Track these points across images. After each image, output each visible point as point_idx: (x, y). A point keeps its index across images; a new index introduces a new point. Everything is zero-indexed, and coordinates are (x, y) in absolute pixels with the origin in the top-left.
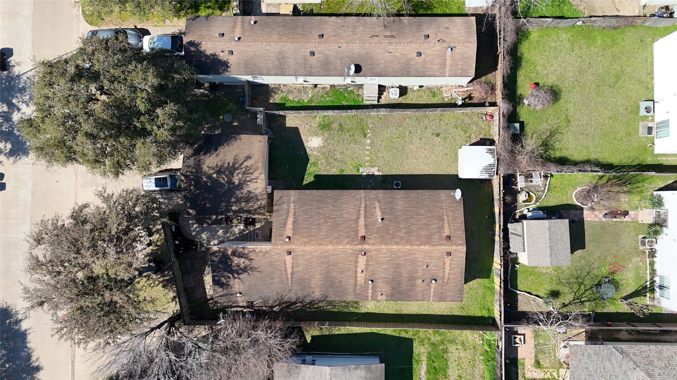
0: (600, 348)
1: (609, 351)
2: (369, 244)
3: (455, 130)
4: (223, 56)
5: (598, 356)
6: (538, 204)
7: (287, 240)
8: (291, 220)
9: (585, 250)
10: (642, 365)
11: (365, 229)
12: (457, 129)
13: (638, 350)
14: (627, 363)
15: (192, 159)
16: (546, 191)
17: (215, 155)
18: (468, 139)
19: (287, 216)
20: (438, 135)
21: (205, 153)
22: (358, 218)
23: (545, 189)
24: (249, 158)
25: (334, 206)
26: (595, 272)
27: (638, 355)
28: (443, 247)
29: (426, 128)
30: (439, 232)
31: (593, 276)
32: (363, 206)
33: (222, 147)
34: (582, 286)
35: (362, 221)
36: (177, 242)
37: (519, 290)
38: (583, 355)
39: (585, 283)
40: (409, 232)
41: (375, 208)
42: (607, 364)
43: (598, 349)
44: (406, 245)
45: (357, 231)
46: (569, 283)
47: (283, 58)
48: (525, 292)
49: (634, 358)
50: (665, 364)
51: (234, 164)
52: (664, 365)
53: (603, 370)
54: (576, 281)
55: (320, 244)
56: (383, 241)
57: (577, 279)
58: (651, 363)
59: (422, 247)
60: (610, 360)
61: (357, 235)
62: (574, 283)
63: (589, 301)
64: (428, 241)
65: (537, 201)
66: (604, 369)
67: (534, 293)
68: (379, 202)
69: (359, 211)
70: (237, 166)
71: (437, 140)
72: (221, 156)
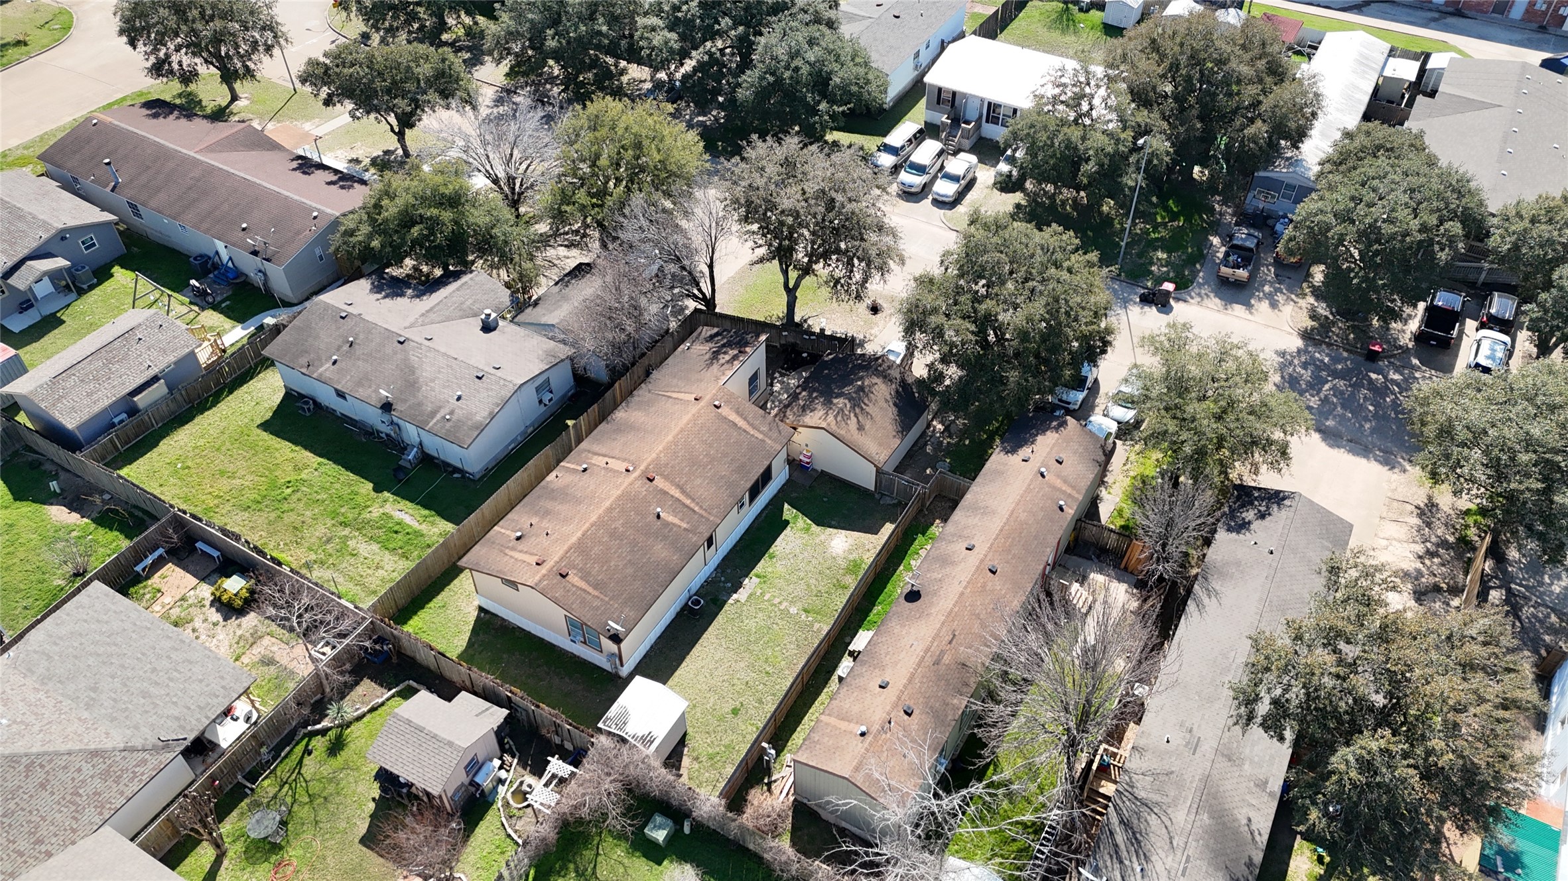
0: (207, 717)
1: (188, 728)
2: (636, 479)
3: (726, 741)
4: (1025, 452)
5: (199, 706)
6: (500, 804)
7: (717, 403)
8: (741, 423)
9: (357, 840)
10: (118, 759)
11: (661, 490)
12: (725, 747)
13: (143, 774)
14: (146, 739)
15: (898, 376)
16: (510, 831)
17: (888, 397)
18: (695, 754)
19: (748, 422)
20: (735, 712)
21: (897, 392)
22: (683, 492)
23: (516, 832)
24: (861, 428)
25: (722, 477)
26: (308, 836)
27: (137, 766)
28: (556, 559)
29: (760, 702)
30: (581, 570)
31: (305, 828)
32: (696, 509)
33: (896, 412)
34: (307, 800)
35: (677, 493)
36: (805, 355)
37: (393, 696)
38: (223, 687)
39: (307, 807)
40: (613, 534)
41: (682, 520)
42: (175, 712)
43: (209, 714)
44: (599, 518)
45: (666, 478)
46: (330, 781)
47: (984, 514)
48: (383, 704)
49: (141, 755)
50: (80, 795)
51: (862, 409)
52: (81, 791)
53: (174, 699)
54: (325, 794)
55: (682, 430)
56: (626, 497)
57: (325, 798)
58: (105, 775)
59: (579, 534)
60: (177, 719)
61: (661, 475)
62: (325, 788)
63: (275, 797)
64: (581, 547)
65: (507, 805)
66: (175, 703)
67: (369, 717)
68: (685, 529)
69: (693, 500)
70: (857, 410)
71: (728, 708)
72: (882, 404)
